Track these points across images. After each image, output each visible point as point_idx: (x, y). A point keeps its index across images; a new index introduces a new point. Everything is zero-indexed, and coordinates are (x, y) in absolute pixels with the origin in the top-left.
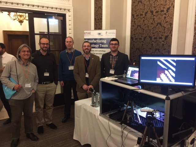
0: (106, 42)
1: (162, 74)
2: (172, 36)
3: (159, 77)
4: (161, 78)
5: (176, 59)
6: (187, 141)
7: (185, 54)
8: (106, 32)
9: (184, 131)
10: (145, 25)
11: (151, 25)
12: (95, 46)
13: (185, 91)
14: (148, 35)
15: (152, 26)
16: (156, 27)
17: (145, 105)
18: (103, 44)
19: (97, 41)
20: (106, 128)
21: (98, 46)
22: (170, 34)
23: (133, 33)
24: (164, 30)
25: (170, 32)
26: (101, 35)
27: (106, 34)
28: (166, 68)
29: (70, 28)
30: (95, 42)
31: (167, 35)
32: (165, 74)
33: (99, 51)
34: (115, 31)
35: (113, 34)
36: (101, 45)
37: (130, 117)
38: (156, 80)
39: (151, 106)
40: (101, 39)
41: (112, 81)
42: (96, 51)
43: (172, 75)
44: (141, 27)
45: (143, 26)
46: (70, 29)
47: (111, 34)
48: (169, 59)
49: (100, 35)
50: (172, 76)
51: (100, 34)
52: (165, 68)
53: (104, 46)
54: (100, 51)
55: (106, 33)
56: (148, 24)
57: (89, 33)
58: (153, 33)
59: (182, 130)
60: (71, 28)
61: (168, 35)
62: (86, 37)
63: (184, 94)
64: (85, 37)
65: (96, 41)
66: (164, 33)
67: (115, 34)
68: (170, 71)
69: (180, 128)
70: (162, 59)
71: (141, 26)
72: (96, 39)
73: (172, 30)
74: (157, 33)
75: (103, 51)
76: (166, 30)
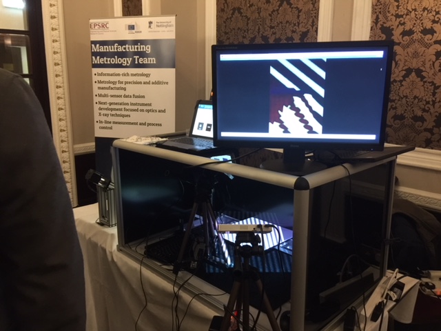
0: (149, 50)
1: (284, 107)
2: (317, 31)
3: (277, 119)
4: (281, 122)
5: (325, 56)
6: (363, 313)
7: (352, 40)
8: (150, 23)
9: (353, 280)
10: (251, 5)
11: (266, 6)
12: (122, 60)
13: (354, 162)
14: (259, 33)
15: (267, 9)
16: (278, 10)
17: (248, 213)
18: (142, 54)
19: (127, 46)
20: (134, 287)
21: (130, 60)
22: (312, 26)
23: (223, 29)
24: (298, 16)
25: (313, 22)
26: (136, 30)
27: (150, 27)
28: (297, 89)
29: (53, 15)
30: (121, 49)
31: (305, 30)
32: (293, 108)
33: (132, 75)
34: (172, 19)
35: (168, 28)
36: (138, 59)
37: (201, 250)
38: (266, 130)
39: (264, 214)
40: (136, 42)
41: (151, 144)
42: (124, 75)
43: (314, 109)
44: (241, 13)
45: (247, 10)
46: (53, 17)
47: (164, 29)
48: (305, 57)
49: (134, 31)
50: (316, 115)
51: (132, 27)
52: (293, 89)
53: (146, 61)
54: (135, 75)
55: (148, 25)
56: (259, 4)
57: (104, 26)
58: (271, 27)
59: (346, 278)
60: (56, 15)
61: (308, 31)
62: (96, 36)
63: (352, 171)
64: (94, 38)
65: (125, 49)
66: (298, 26)
67: (173, 29)
68: (308, 97)
69: (340, 274)
70: (283, 58)
71: (241, 9)
72: (122, 43)
73: (317, 17)
74: (280, 25)
75: (142, 75)
76: (303, 16)
